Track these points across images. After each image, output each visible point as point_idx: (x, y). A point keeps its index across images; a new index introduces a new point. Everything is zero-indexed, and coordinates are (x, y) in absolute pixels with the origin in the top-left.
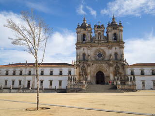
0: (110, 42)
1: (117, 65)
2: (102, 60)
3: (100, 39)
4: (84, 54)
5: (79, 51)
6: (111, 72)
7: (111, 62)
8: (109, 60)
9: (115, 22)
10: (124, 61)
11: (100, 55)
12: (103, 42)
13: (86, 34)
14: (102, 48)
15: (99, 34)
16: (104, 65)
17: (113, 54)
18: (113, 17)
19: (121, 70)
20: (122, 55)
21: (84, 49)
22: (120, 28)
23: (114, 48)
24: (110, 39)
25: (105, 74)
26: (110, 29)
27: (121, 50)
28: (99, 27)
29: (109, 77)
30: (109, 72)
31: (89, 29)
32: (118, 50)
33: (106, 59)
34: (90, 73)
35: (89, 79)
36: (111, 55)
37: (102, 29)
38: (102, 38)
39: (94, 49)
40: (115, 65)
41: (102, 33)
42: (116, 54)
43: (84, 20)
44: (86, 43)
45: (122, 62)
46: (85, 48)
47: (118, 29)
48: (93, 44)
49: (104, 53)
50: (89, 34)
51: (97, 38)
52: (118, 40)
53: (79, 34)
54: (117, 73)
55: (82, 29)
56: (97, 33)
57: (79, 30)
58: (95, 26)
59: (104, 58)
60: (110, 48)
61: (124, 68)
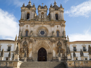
0: (52, 20)
1: (59, 42)
2: (45, 36)
3: (43, 17)
4: (27, 31)
5: (22, 28)
6: (54, 49)
7: (53, 39)
8: (52, 37)
9: (56, 5)
10: (66, 38)
11: (42, 33)
12: (46, 20)
13: (30, 13)
14: (45, 25)
15: (43, 13)
16: (47, 42)
17: (55, 31)
18: (55, 2)
19: (63, 47)
20: (64, 32)
21: (27, 26)
22: (61, 9)
23: (56, 26)
24: (52, 18)
25: (48, 51)
26: (52, 9)
27: (63, 28)
28: (42, 8)
29: (51, 53)
30: (52, 49)
31: (33, 9)
32: (60, 28)
33: (49, 35)
34: (32, 49)
35: (30, 55)
36: (53, 32)
37: (45, 10)
38: (45, 17)
39: (37, 26)
40: (58, 42)
41: (45, 13)
42: (58, 32)
43: (30, 2)
44: (29, 20)
45: (64, 39)
46: (29, 25)
47: (59, 10)
48: (36, 22)
49: (47, 30)
50: (33, 13)
51: (40, 17)
52: (60, 19)
53: (23, 13)
54: (60, 49)
55: (27, 9)
56: (40, 13)
57: (23, 8)
58: (39, 6)
59: (47, 35)
60: (53, 26)
61: (66, 45)
